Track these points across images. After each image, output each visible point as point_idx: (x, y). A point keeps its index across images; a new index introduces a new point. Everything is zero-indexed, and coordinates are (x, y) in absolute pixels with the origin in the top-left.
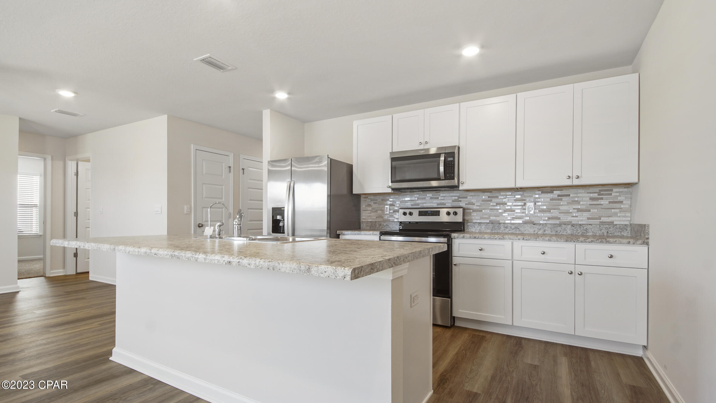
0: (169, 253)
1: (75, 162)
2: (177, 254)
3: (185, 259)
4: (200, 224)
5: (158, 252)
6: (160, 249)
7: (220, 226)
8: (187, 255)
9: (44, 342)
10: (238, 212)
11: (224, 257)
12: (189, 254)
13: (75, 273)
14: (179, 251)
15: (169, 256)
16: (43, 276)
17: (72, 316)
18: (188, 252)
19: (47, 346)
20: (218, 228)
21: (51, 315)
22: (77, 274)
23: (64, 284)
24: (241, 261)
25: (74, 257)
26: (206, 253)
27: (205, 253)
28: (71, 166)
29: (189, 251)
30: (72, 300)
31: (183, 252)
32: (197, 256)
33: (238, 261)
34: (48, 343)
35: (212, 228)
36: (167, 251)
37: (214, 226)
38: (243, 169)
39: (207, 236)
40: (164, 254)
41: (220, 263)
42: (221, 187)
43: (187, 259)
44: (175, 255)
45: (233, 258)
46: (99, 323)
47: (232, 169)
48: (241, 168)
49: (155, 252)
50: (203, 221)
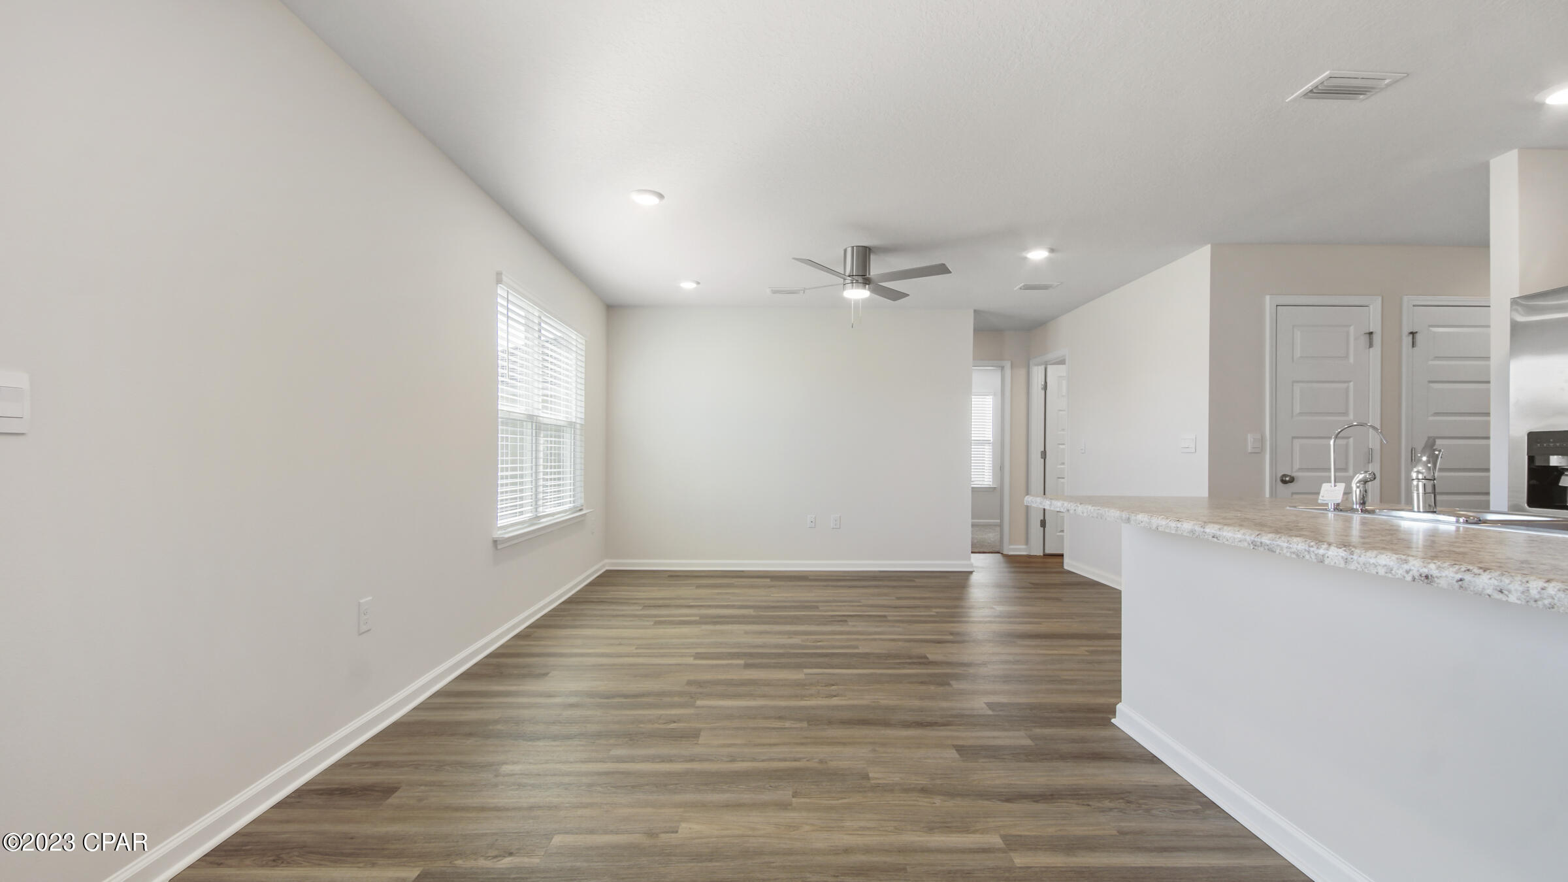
0: (1248, 538)
1: (1042, 368)
2: (1268, 542)
3: (1288, 554)
4: (1285, 476)
5: (1221, 533)
6: (1225, 528)
7: (1365, 482)
8: (1296, 546)
9: (1011, 658)
10: (1423, 445)
11: (1406, 562)
12: (1300, 544)
13: (1042, 554)
14: (1270, 536)
15: (1246, 544)
16: (999, 553)
17: (1044, 627)
18: (1295, 540)
19: (1015, 667)
20: (1358, 487)
21: (1016, 617)
22: (1046, 555)
23: (1029, 570)
24: (1468, 577)
25: (1041, 527)
26: (1350, 546)
27: (1345, 546)
28: (1037, 373)
29: (1298, 538)
30: (1041, 598)
31: (1283, 539)
32: (1321, 551)
33: (1459, 576)
34: (1017, 662)
35: (1341, 487)
36: (1242, 532)
37: (1348, 481)
38: (1413, 334)
39: (1327, 505)
40: (1234, 539)
41: (1395, 575)
42: (1344, 385)
43: (1294, 556)
44: (1261, 543)
45: (1439, 568)
46: (1087, 648)
47: (1377, 339)
48: (1406, 330)
49: (1213, 531)
50: (1294, 470)
